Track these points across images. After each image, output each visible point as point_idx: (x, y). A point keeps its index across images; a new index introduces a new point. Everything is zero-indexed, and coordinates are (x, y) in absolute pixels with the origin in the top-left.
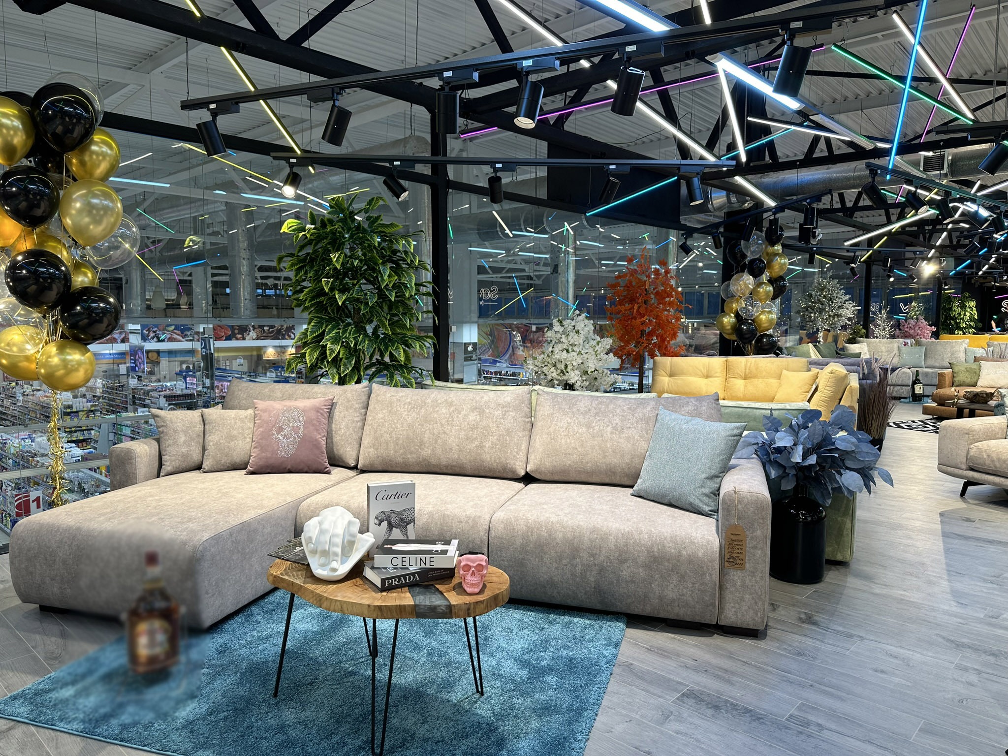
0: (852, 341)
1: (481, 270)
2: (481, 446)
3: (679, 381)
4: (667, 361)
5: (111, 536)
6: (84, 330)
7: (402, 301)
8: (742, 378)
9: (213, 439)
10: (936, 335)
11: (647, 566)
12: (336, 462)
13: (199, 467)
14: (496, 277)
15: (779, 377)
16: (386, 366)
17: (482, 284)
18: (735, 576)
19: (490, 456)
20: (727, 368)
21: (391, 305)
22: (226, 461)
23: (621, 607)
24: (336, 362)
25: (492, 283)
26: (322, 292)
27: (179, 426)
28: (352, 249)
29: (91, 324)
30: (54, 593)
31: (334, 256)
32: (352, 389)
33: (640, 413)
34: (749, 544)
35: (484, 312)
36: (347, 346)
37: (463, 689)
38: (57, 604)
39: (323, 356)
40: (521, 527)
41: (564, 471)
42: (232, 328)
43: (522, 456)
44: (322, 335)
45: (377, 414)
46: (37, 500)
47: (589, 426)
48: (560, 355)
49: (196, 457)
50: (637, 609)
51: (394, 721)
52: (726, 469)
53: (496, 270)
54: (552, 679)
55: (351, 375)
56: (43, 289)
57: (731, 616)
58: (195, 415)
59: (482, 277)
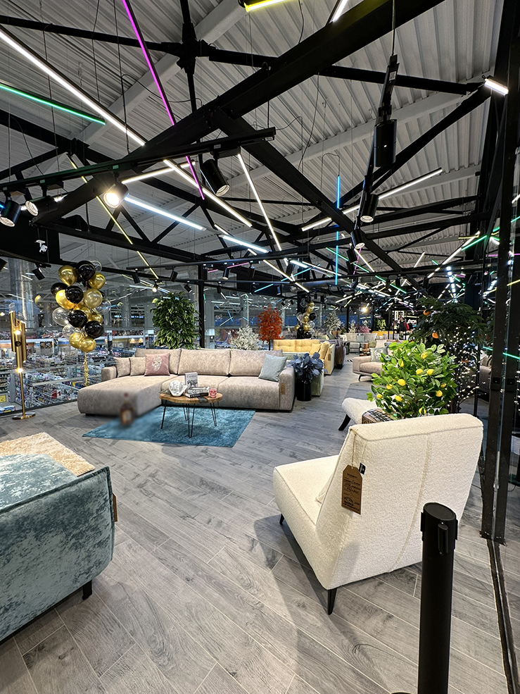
0: (342, 334)
1: (215, 308)
2: (215, 366)
3: (281, 348)
4: (278, 341)
5: (110, 392)
6: (92, 334)
7: (190, 323)
8: (300, 346)
9: (133, 366)
10: (371, 332)
11: (260, 395)
12: (171, 372)
13: (129, 375)
14: (221, 311)
15: (311, 346)
16: (185, 344)
17: (216, 314)
18: (283, 396)
19: (218, 370)
20: (296, 343)
21: (187, 324)
22: (137, 372)
23: (254, 407)
24: (170, 342)
25: (220, 313)
26: (165, 321)
27: (123, 362)
28: (174, 308)
29: (94, 332)
30: (92, 409)
31: (169, 310)
32: (175, 351)
33: (261, 355)
34: (286, 388)
35: (217, 324)
36: (173, 337)
37: (211, 425)
38: (92, 413)
39: (166, 340)
40: (227, 387)
41: (239, 373)
42: (118, 331)
43: (227, 369)
44: (165, 334)
45: (183, 358)
46: (59, 392)
47: (247, 359)
48: (242, 339)
49: (128, 372)
50: (258, 407)
51: (194, 431)
52: (282, 370)
53: (221, 308)
54: (235, 423)
55: (174, 346)
56: (79, 322)
57: (282, 407)
58: (128, 358)
59: (216, 311)
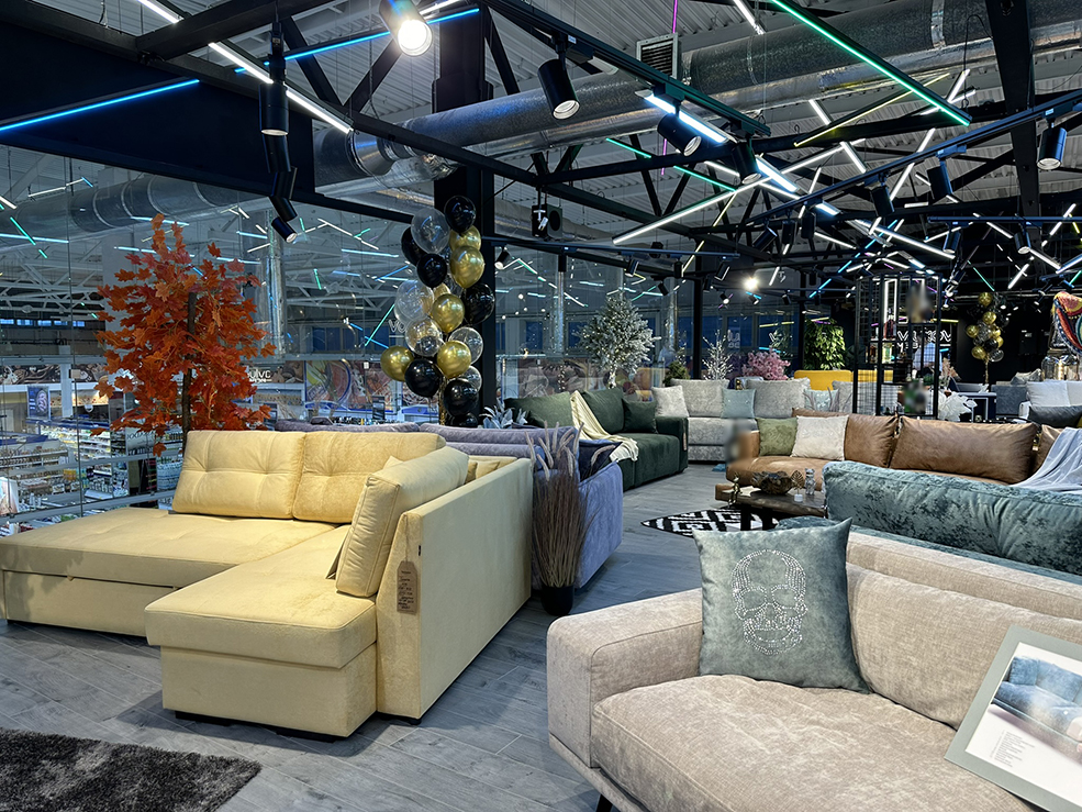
8: (325, 473)
